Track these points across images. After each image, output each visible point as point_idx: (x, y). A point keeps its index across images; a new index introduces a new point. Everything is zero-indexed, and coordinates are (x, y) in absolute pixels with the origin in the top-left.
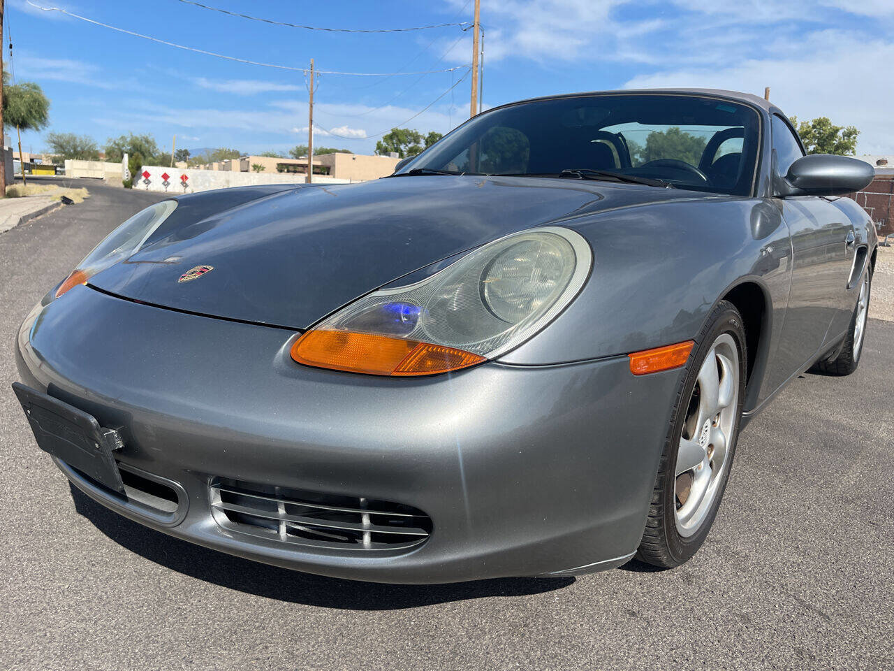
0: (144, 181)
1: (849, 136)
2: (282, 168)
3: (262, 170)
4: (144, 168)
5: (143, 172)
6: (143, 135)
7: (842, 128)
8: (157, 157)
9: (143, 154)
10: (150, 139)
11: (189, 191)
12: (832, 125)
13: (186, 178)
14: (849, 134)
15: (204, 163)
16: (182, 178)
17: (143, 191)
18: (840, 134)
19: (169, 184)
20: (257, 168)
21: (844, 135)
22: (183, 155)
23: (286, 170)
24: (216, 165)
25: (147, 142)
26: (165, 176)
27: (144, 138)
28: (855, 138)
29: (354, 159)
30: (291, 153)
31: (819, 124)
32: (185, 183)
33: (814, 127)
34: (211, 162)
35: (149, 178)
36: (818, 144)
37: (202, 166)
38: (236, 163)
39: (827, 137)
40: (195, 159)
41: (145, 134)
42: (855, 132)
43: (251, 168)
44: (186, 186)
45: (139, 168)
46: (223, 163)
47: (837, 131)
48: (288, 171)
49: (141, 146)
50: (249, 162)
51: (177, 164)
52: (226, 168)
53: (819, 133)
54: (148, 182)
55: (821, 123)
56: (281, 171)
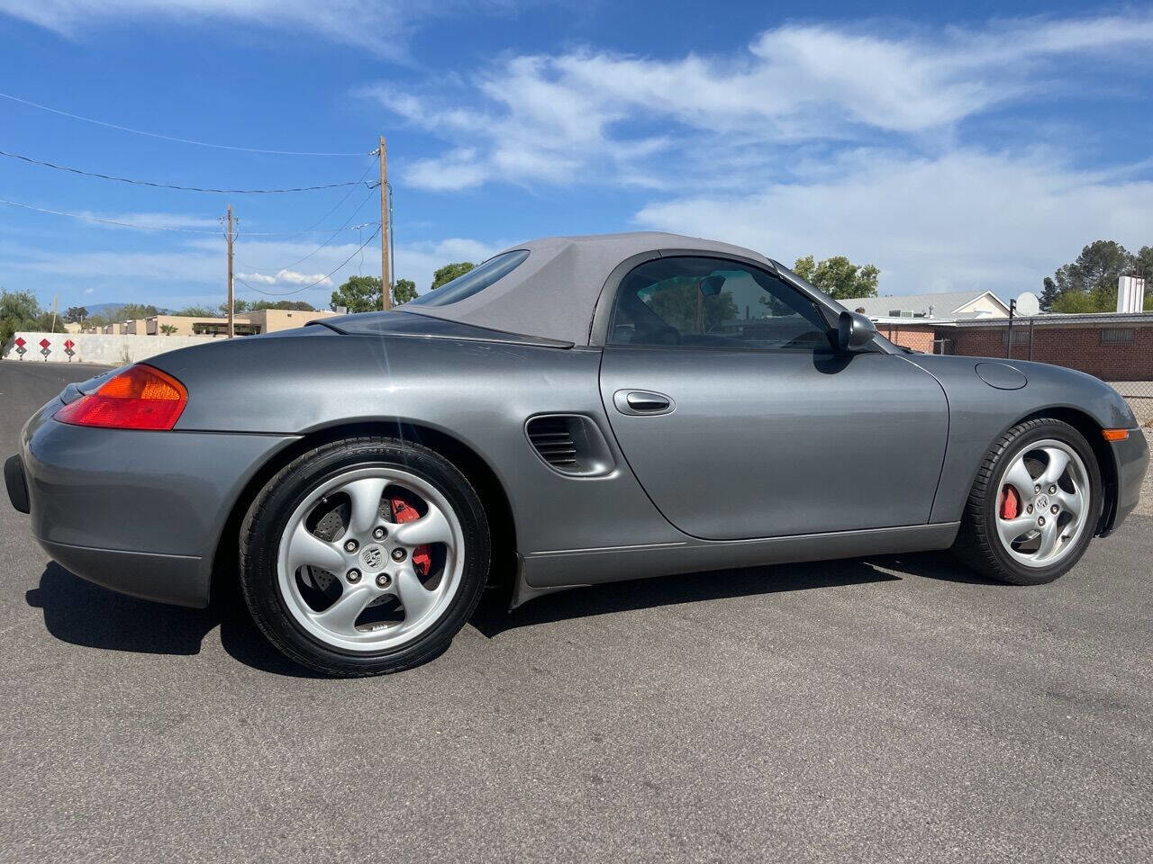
0: (17, 350)
1: (869, 276)
2: (198, 329)
3: (174, 332)
4: (18, 335)
5: (17, 338)
6: (20, 292)
7: (859, 267)
8: (39, 318)
9: (19, 316)
10: (29, 296)
11: (75, 359)
12: (851, 264)
13: (72, 344)
14: (870, 273)
15: (102, 324)
16: (66, 344)
17: (16, 362)
18: (858, 273)
19: (49, 352)
20: (167, 330)
21: (863, 274)
22: (77, 315)
23: (205, 331)
24: (116, 327)
25: (25, 300)
26: (45, 343)
27: (21, 295)
28: (874, 277)
29: (289, 316)
30: (221, 309)
31: (835, 264)
32: (70, 350)
33: (831, 267)
34: (110, 324)
35: (24, 346)
36: (837, 286)
37: (99, 329)
38: (141, 325)
39: (845, 279)
40: (93, 319)
41: (22, 290)
42: (874, 271)
43: (160, 330)
44: (72, 353)
45: (11, 334)
46: (126, 325)
47: (854, 271)
48: (208, 333)
49: (17, 306)
50: (156, 322)
51: (67, 326)
52: (131, 330)
53: (837, 274)
54: (22, 351)
55: (838, 263)
56: (198, 332)
